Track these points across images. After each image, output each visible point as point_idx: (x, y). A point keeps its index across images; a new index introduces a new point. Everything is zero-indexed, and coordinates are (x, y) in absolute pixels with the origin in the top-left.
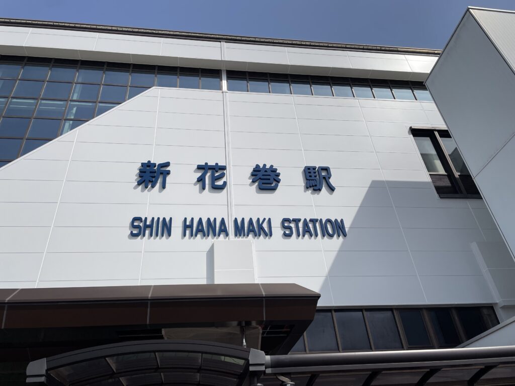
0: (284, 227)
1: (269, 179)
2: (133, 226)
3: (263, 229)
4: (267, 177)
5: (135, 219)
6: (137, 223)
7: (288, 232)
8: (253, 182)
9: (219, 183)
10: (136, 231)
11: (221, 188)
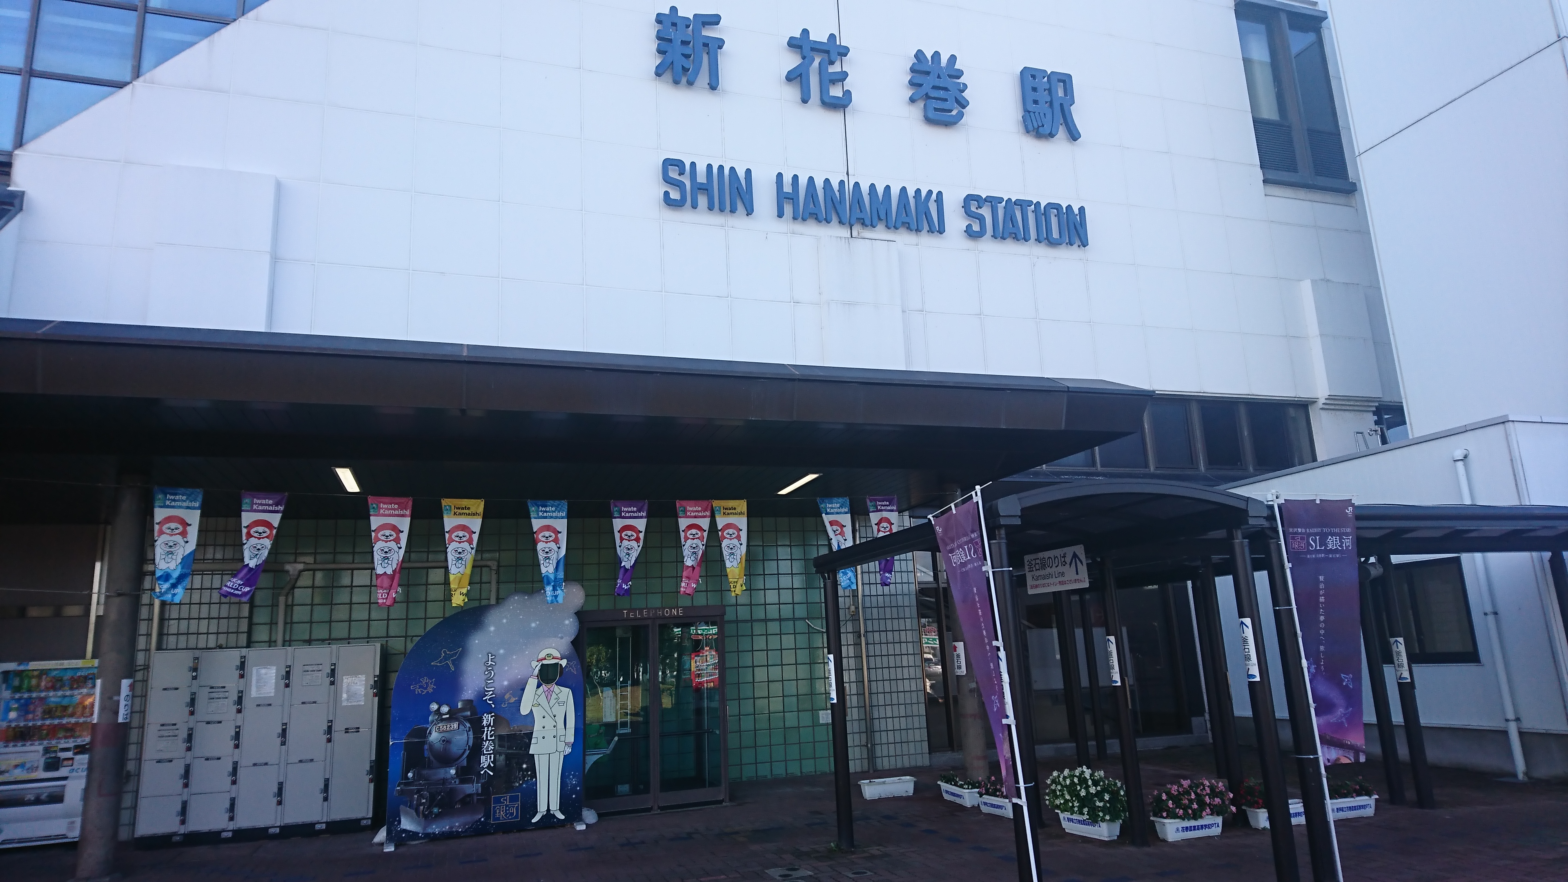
0: (969, 213)
1: (946, 100)
2: (667, 179)
3: (928, 214)
4: (941, 94)
5: (668, 163)
6: (673, 174)
7: (976, 228)
8: (912, 100)
9: (836, 92)
10: (675, 195)
11: (840, 105)
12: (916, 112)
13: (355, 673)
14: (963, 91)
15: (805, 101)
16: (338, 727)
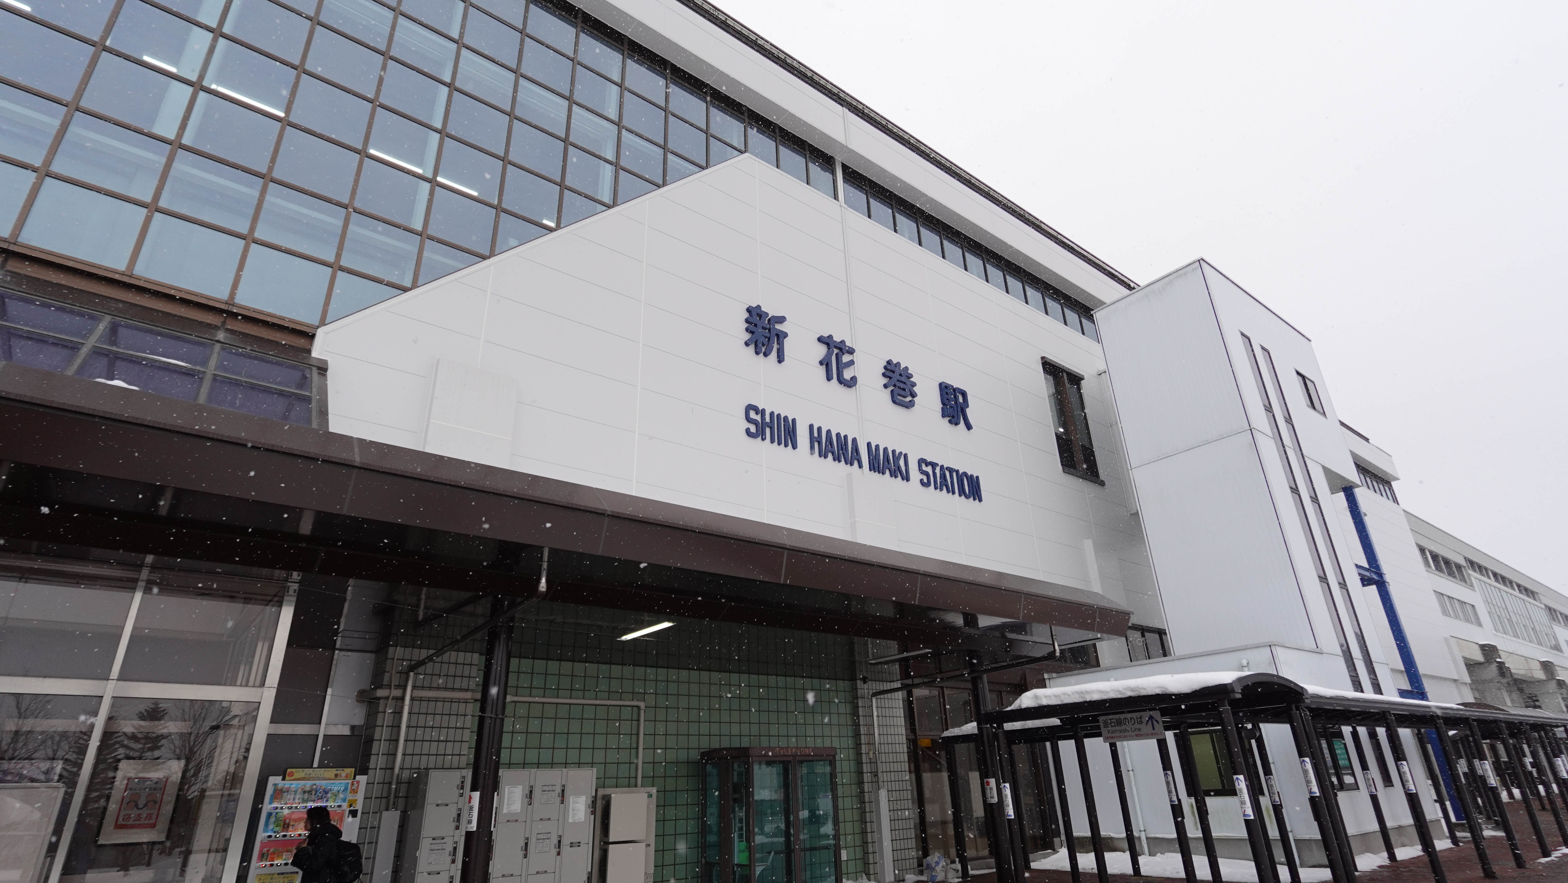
0: (921, 471)
1: (904, 388)
2: (748, 419)
3: (899, 468)
4: (902, 386)
5: (750, 408)
6: (752, 415)
7: (925, 481)
8: (886, 386)
9: (847, 374)
10: (753, 429)
11: (851, 383)
12: (886, 394)
13: (578, 794)
14: (913, 386)
15: (829, 378)
16: (565, 842)
